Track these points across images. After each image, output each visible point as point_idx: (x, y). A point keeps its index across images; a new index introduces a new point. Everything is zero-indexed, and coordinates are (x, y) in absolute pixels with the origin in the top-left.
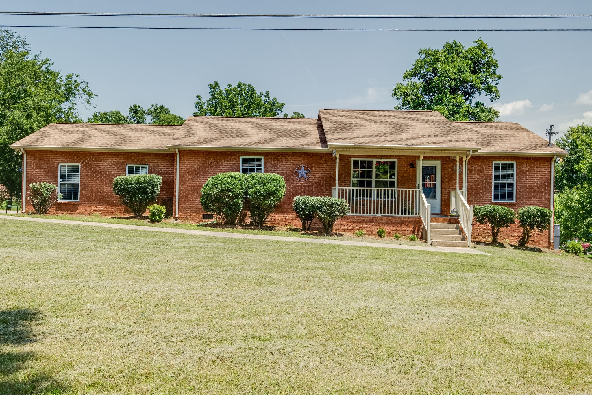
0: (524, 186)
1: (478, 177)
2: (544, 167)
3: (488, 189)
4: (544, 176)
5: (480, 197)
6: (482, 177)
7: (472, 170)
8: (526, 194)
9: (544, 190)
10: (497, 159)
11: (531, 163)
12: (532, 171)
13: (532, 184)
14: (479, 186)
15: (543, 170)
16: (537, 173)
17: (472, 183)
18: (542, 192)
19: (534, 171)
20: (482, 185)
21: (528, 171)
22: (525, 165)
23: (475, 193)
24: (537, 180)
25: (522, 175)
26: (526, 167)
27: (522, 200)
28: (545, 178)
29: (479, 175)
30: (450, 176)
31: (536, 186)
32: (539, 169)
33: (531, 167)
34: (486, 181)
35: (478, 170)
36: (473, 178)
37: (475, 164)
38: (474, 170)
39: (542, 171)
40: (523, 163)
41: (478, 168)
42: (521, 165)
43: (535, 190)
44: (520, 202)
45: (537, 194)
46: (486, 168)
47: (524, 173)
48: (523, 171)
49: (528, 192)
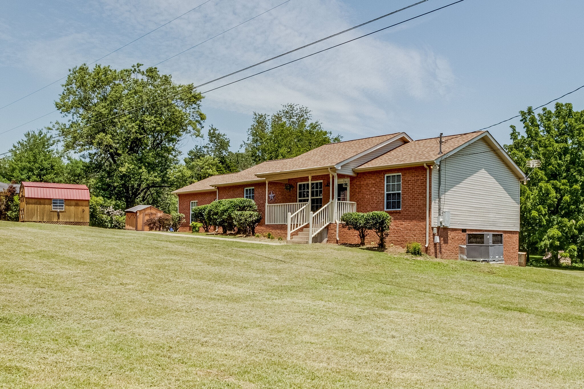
0: (407, 194)
1: (374, 189)
2: (422, 176)
3: (380, 200)
4: (422, 183)
5: (375, 207)
6: (376, 189)
7: (370, 184)
8: (408, 202)
9: (423, 197)
10: (387, 172)
11: (412, 173)
12: (413, 180)
13: (413, 192)
14: (375, 198)
15: (422, 178)
16: (417, 182)
17: (370, 195)
18: (421, 199)
19: (414, 180)
20: (376, 196)
21: (410, 181)
22: (407, 175)
23: (372, 204)
24: (417, 188)
25: (405, 185)
26: (409, 177)
27: (405, 208)
28: (423, 185)
29: (374, 187)
30: (355, 190)
31: (416, 194)
32: (419, 178)
33: (412, 177)
34: (379, 192)
35: (374, 184)
36: (370, 191)
37: (372, 178)
38: (371, 184)
39: (421, 180)
40: (406, 173)
41: (374, 182)
42: (404, 175)
43: (415, 197)
44: (404, 210)
45: (417, 201)
46: (379, 181)
47: (407, 183)
48: (406, 181)
49: (410, 200)
